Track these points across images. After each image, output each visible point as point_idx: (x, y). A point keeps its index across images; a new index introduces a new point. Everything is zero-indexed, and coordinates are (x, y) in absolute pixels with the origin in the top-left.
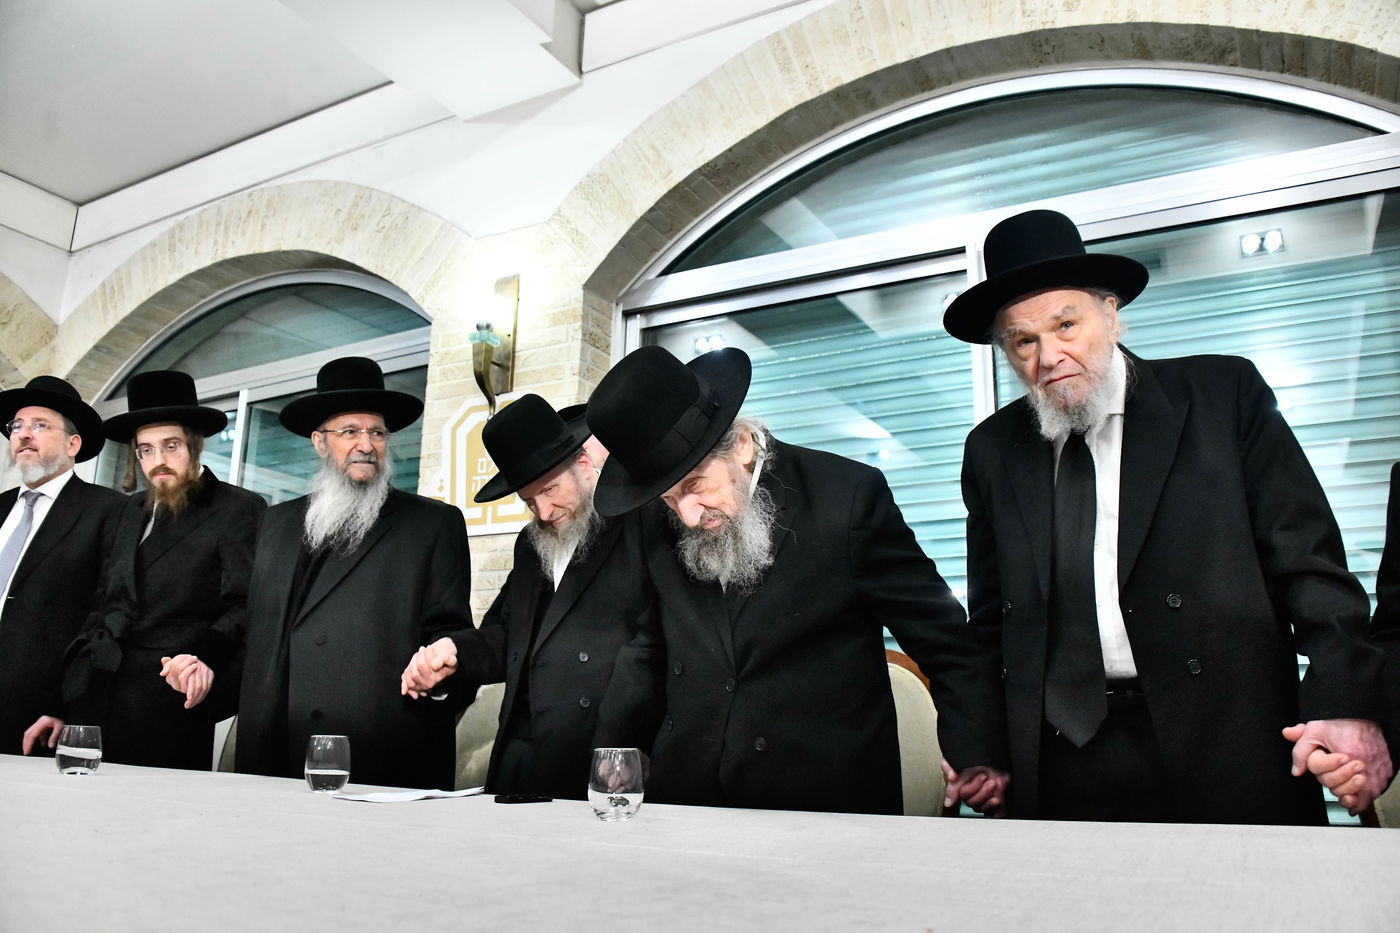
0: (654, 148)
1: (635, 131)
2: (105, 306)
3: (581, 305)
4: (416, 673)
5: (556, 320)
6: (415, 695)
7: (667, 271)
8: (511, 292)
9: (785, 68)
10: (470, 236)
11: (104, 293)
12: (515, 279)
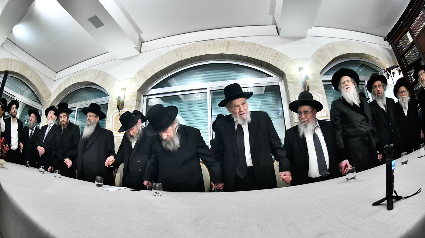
2: (58, 90)
3: (136, 94)
4: (108, 162)
5: (132, 96)
6: (108, 167)
8: (124, 91)
9: (177, 55)
10: (117, 80)
11: (58, 88)
12: (125, 88)
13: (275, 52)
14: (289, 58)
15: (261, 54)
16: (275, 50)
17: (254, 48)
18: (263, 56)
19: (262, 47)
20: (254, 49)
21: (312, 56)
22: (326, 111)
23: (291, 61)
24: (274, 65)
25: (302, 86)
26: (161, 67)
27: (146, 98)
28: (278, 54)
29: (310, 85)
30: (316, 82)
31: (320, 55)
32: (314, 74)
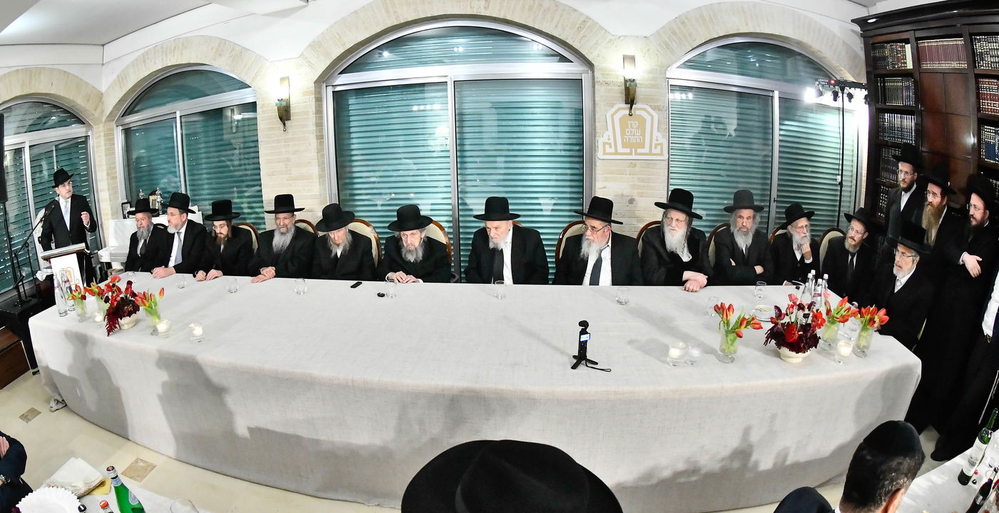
0: (338, 34)
1: (331, 27)
3: (313, 89)
5: (305, 94)
7: (340, 73)
8: (286, 83)
9: (387, 11)
12: (288, 78)
13: (582, 19)
14: (608, 33)
15: (552, 20)
16: (582, 14)
18: (556, 26)
19: (557, 5)
20: (540, 9)
21: (658, 32)
22: (661, 144)
23: (610, 41)
24: (576, 45)
25: (622, 93)
26: (357, 37)
27: (330, 90)
28: (586, 24)
29: (640, 92)
30: (653, 86)
31: (677, 31)
32: (651, 72)
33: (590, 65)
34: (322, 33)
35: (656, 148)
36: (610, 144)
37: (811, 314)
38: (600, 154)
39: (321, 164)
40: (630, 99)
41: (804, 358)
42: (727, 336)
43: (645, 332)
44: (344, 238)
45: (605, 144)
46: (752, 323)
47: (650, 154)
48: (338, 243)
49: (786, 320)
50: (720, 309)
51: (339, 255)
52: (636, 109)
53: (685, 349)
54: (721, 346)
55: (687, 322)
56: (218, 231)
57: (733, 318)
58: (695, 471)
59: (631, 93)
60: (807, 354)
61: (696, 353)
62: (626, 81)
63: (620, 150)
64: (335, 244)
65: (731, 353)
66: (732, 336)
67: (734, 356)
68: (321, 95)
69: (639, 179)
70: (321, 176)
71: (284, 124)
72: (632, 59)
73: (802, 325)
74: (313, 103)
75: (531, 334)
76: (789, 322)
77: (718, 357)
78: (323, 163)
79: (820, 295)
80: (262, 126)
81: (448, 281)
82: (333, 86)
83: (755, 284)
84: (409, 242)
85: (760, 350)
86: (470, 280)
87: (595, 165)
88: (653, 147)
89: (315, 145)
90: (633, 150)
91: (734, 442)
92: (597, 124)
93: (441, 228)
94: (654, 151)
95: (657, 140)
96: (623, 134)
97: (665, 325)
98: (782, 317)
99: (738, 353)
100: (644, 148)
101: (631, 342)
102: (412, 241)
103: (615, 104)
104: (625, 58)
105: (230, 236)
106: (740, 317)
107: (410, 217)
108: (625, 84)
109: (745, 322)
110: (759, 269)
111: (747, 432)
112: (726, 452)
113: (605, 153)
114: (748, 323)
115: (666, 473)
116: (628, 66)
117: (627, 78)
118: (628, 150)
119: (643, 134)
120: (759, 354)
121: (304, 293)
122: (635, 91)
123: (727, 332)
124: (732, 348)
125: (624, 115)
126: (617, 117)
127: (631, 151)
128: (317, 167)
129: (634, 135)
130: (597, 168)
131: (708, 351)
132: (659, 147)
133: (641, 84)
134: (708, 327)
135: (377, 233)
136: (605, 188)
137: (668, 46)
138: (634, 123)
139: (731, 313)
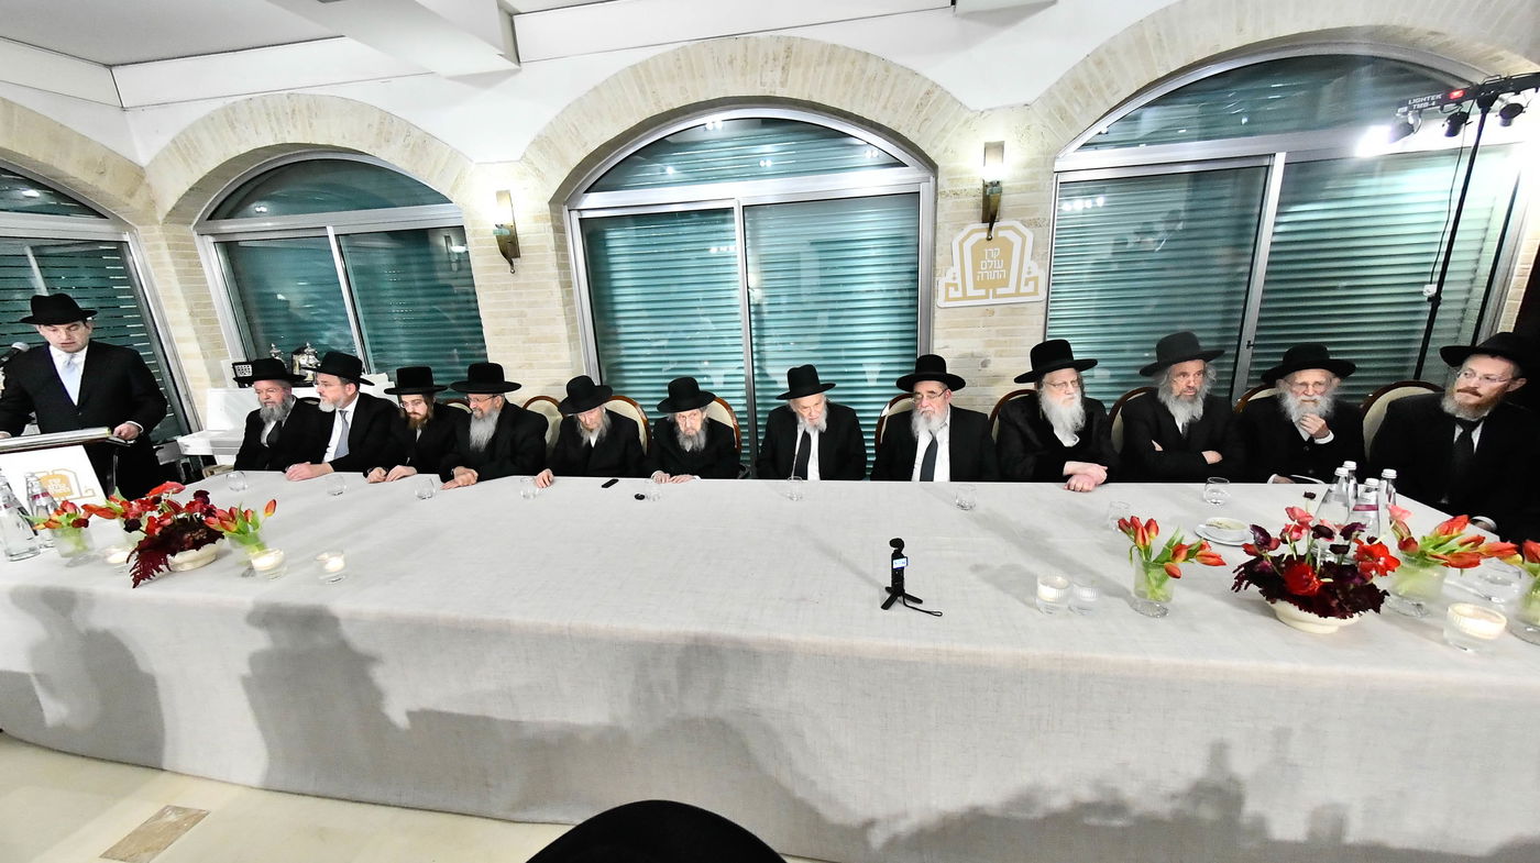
0: (574, 125)
1: (563, 112)
3: (548, 213)
5: (537, 219)
7: (587, 191)
8: (507, 199)
9: (643, 92)
12: (508, 193)
13: (926, 87)
14: (965, 107)
15: (880, 96)
16: (926, 79)
17: (863, 72)
18: (885, 107)
19: (888, 66)
20: (862, 80)
21: (1049, 92)
22: (1036, 279)
23: (966, 122)
24: (912, 137)
25: (978, 207)
26: (602, 135)
27: (575, 216)
28: (932, 98)
29: (1007, 202)
30: (1031, 189)
31: (1086, 81)
32: (1029, 165)
33: (931, 166)
34: (551, 123)
35: (1026, 284)
36: (955, 286)
37: (1354, 546)
38: (940, 301)
39: (571, 322)
40: (990, 215)
41: (1342, 628)
42: (1147, 573)
43: (1001, 553)
44: (599, 421)
45: (948, 285)
46: (1200, 552)
47: (1017, 294)
48: (590, 427)
49: (1284, 550)
50: (1129, 526)
51: (593, 445)
52: (999, 229)
53: (1067, 587)
54: (1136, 587)
55: (1073, 540)
56: (409, 410)
57: (1158, 542)
58: (1117, 808)
59: (992, 204)
60: (1348, 621)
61: (1087, 595)
62: (985, 186)
63: (971, 292)
64: (587, 429)
65: (1159, 601)
66: (1156, 573)
67: (1167, 606)
68: (562, 223)
69: (998, 331)
70: (570, 339)
71: (511, 263)
72: (1000, 147)
73: (1328, 565)
74: (550, 234)
75: (829, 552)
76: (1290, 557)
77: (1133, 604)
78: (574, 320)
79: (1375, 508)
80: (476, 264)
81: (735, 477)
82: (579, 210)
83: (1205, 481)
84: (688, 426)
85: (1223, 597)
86: (761, 475)
87: (934, 317)
88: (1023, 282)
89: (560, 295)
90: (991, 291)
91: (1192, 767)
92: (938, 258)
93: (728, 407)
94: (1023, 289)
95: (1029, 273)
96: (976, 268)
97: (1033, 543)
98: (1273, 545)
99: (1174, 600)
100: (1007, 286)
101: (976, 568)
102: (690, 423)
103: (965, 225)
104: (988, 148)
105: (431, 415)
106: (1172, 541)
107: (686, 393)
108: (985, 192)
109: (1184, 553)
110: (1212, 457)
111: (1219, 752)
112: (1178, 784)
113: (948, 299)
114: (1191, 553)
115: (1059, 802)
116: (993, 161)
117: (988, 180)
118: (982, 292)
119: (1008, 266)
120: (1222, 605)
121: (535, 496)
122: (999, 201)
123: (1147, 566)
124: (1160, 592)
125: (981, 240)
126: (968, 245)
127: (988, 293)
128: (564, 326)
129: (993, 269)
130: (936, 320)
131: (1111, 590)
132: (1031, 284)
133: (1008, 188)
134: (1111, 550)
135: (645, 413)
136: (946, 347)
137: (1062, 113)
138: (994, 251)
139: (1153, 534)
